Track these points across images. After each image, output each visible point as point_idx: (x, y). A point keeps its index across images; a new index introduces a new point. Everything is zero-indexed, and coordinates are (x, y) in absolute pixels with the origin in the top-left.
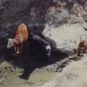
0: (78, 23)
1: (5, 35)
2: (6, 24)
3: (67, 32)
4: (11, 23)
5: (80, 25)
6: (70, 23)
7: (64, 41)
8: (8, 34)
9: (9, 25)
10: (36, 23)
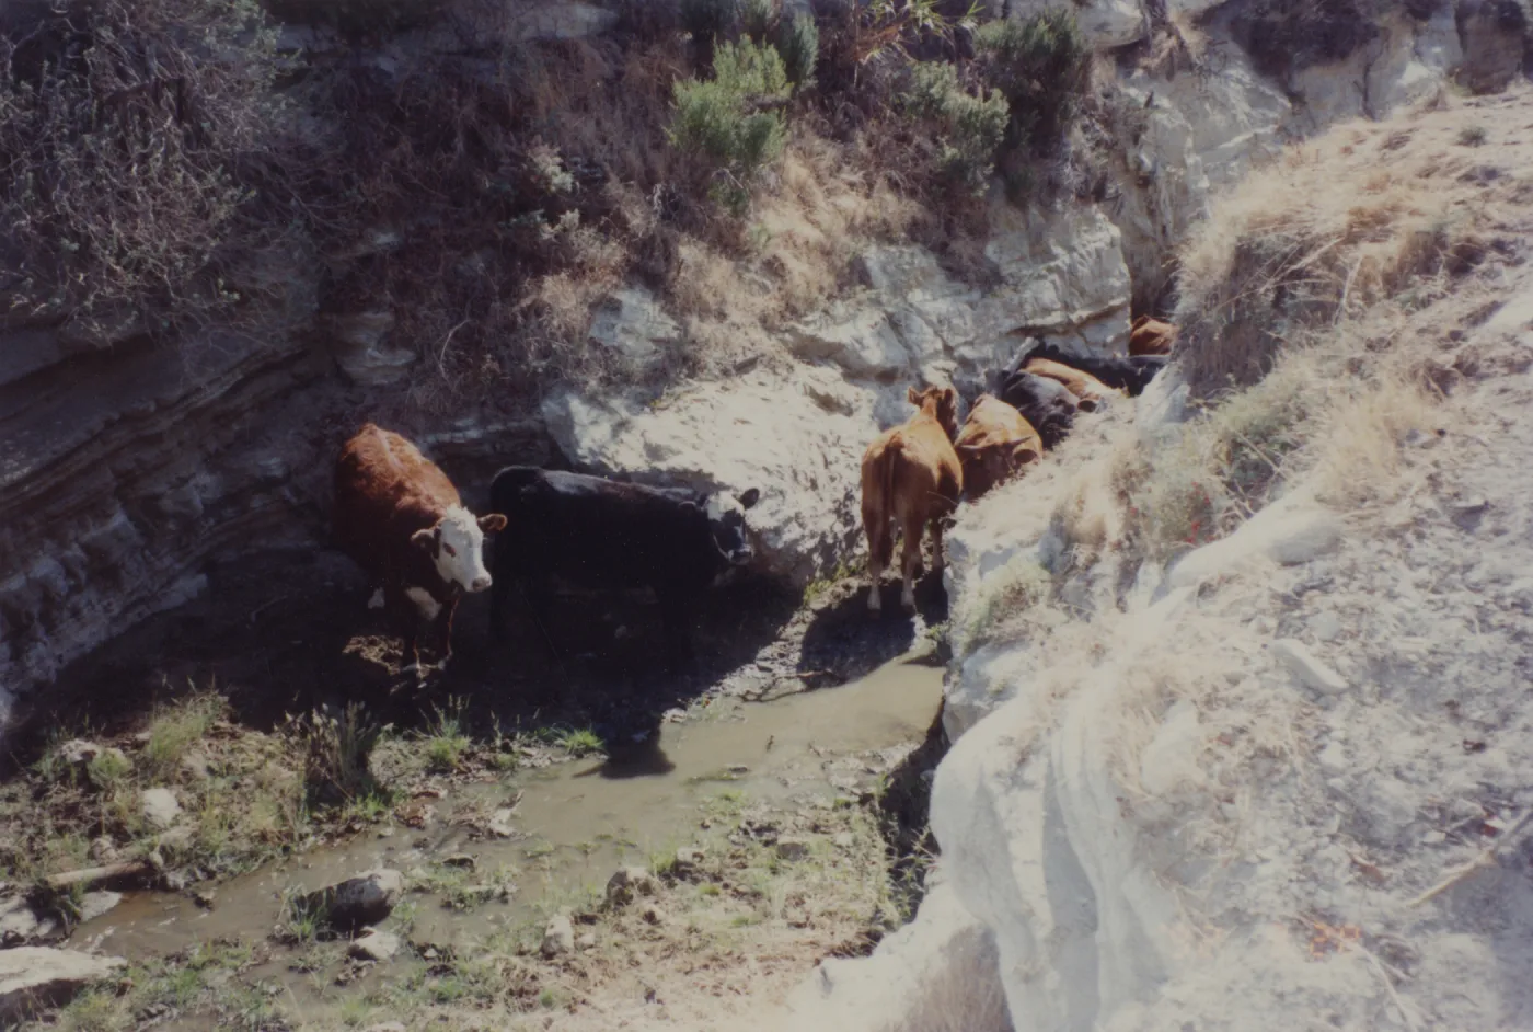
0: (760, 367)
1: (178, 585)
2: (184, 474)
3: (744, 422)
4: (211, 471)
5: (779, 378)
6: (717, 373)
7: (763, 474)
8: (202, 578)
9: (204, 488)
10: (459, 424)
